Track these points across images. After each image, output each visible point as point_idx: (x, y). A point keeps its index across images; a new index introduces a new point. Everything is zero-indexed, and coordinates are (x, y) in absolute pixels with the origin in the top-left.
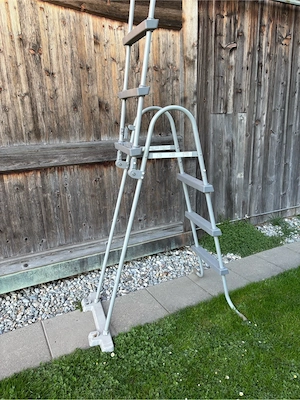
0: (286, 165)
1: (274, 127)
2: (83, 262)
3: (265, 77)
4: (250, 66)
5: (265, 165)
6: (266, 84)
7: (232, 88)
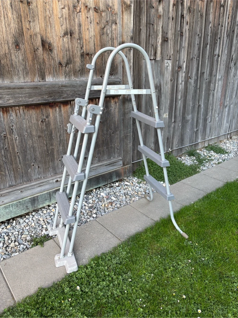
0: (199, 106)
1: (191, 74)
2: (34, 200)
3: (186, 28)
4: (174, 16)
5: (184, 107)
6: (186, 35)
7: (160, 36)
